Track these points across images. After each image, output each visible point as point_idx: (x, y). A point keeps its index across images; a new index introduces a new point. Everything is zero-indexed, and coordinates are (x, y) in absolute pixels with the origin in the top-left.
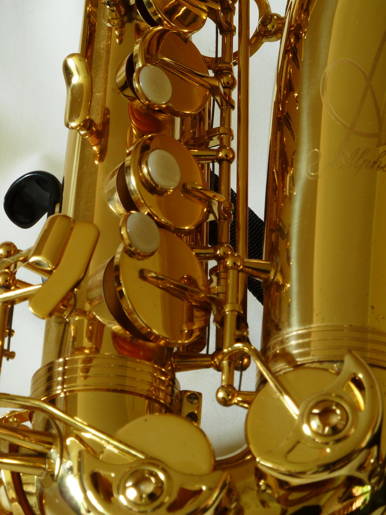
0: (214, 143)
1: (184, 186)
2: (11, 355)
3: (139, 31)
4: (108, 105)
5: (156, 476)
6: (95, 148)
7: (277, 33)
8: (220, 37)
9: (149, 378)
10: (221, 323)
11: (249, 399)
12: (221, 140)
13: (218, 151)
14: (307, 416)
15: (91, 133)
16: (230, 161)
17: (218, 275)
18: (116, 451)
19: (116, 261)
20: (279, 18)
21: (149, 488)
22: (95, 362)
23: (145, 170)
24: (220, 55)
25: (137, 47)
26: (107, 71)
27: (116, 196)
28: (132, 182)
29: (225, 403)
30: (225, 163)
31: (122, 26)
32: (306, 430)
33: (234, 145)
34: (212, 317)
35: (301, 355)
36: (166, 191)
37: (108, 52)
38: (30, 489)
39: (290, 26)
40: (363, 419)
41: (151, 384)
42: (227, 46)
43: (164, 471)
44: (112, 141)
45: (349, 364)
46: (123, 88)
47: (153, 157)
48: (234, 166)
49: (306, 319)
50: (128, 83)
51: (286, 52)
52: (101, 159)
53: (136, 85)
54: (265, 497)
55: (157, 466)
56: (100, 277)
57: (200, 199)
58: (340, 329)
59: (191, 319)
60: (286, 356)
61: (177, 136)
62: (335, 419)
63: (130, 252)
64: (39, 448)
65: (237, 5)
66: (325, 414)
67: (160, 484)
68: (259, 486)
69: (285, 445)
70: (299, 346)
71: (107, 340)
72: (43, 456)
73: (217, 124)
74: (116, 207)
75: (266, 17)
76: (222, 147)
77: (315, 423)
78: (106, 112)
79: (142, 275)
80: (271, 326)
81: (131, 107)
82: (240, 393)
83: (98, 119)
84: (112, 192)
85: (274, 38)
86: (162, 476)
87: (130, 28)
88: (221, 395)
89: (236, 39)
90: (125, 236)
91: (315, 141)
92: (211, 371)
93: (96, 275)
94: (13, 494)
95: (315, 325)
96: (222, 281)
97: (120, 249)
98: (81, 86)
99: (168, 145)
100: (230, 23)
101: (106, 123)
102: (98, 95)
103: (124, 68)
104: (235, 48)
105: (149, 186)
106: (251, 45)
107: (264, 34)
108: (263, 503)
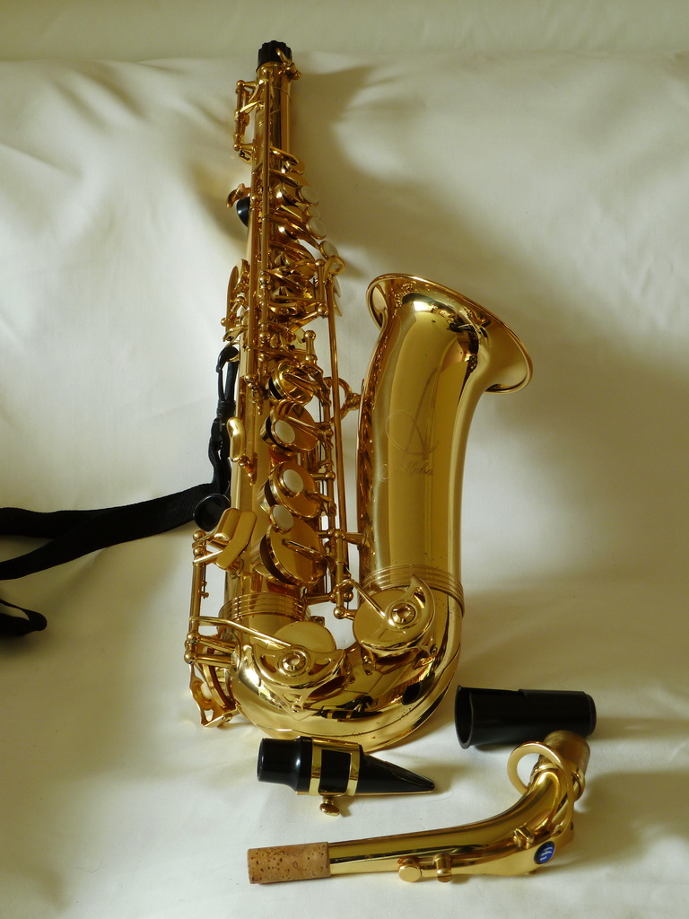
0: (323, 470)
1: (306, 492)
2: (206, 595)
3: (272, 404)
4: (255, 451)
5: (301, 655)
6: (249, 475)
7: (356, 405)
8: (322, 408)
9: (292, 606)
10: (334, 574)
11: (353, 614)
12: (326, 467)
13: (325, 474)
14: (391, 615)
15: (246, 465)
16: (333, 480)
17: (330, 547)
18: (275, 645)
19: (268, 536)
20: (358, 395)
21: (296, 662)
22: (259, 597)
23: (282, 482)
24: (322, 420)
25: (272, 412)
26: (254, 428)
27: (265, 500)
28: (275, 490)
29: (340, 617)
30: (330, 481)
31: (261, 403)
32: (391, 622)
33: (335, 470)
34: (328, 570)
35: (384, 584)
36: (295, 494)
37: (254, 418)
38: (222, 680)
39: (364, 399)
40: (424, 615)
41: (293, 610)
42: (327, 413)
43: (306, 652)
44: (259, 469)
45: (414, 583)
46: (265, 438)
47: (286, 474)
48: (335, 483)
49: (386, 562)
50: (268, 435)
51: (363, 415)
52: (254, 482)
53: (273, 433)
54: (368, 668)
55: (302, 650)
56: (258, 548)
57: (316, 500)
58: (407, 567)
59: (315, 572)
60: (375, 587)
61: (299, 463)
62: (407, 615)
63: (276, 530)
64: (226, 650)
65: (331, 389)
66: (401, 612)
67: (303, 660)
68: (364, 660)
69: (378, 631)
70: (382, 579)
71: (264, 586)
72: (228, 655)
73: (323, 458)
74: (265, 507)
75: (349, 395)
76: (327, 471)
77: (396, 618)
78: (255, 455)
79: (284, 542)
80: (365, 571)
81: (270, 450)
82: (348, 611)
83: (250, 457)
84: (262, 498)
85: (354, 408)
86: (304, 655)
87: (266, 403)
88: (337, 612)
89: (332, 408)
90: (272, 519)
91: (385, 460)
92: (330, 602)
93: (256, 548)
94: (212, 684)
95: (392, 566)
96: (333, 550)
97: (270, 527)
98: (239, 436)
99: (295, 467)
100: (328, 399)
101: (255, 461)
102: (249, 443)
103: (265, 425)
104: (332, 416)
105: (285, 491)
106: (341, 412)
107: (348, 406)
108: (367, 672)
